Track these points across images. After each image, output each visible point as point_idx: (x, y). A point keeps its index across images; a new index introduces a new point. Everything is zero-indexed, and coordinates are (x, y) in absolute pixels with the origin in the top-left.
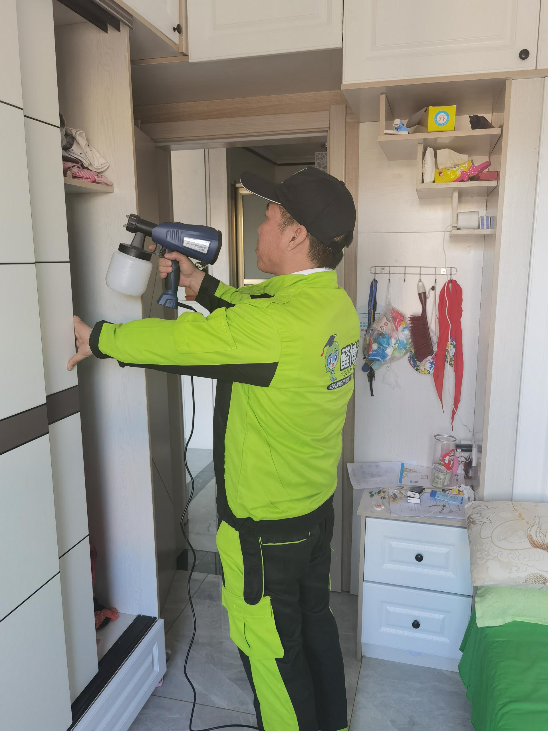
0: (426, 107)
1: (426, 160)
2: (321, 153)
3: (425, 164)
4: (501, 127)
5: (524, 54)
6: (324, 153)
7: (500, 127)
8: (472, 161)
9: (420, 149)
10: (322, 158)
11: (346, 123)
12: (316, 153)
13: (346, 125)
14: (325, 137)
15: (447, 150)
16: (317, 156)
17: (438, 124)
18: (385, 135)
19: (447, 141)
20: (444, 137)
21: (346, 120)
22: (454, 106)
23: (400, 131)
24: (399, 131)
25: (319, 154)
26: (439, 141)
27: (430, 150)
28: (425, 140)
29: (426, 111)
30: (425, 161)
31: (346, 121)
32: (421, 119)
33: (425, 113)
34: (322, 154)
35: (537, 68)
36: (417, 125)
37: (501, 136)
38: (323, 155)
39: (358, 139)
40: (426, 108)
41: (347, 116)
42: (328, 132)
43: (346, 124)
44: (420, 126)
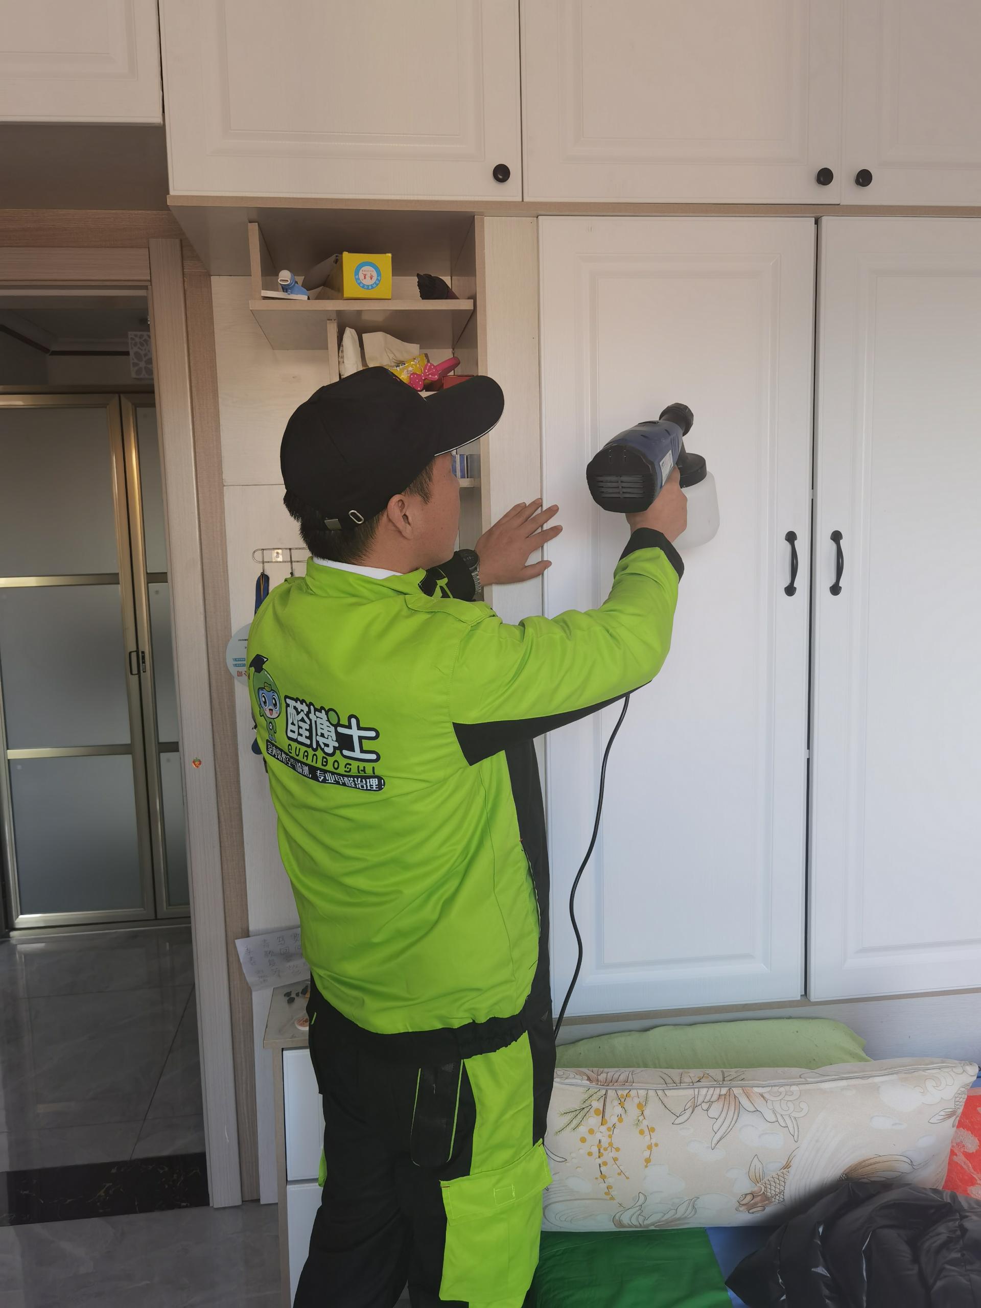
0: (335, 255)
1: (344, 351)
2: (139, 333)
3: (343, 357)
4: (473, 297)
5: (501, 173)
6: (145, 333)
7: (469, 298)
8: (426, 356)
9: (332, 329)
10: (142, 344)
11: (183, 274)
12: (130, 333)
13: (185, 278)
14: (144, 299)
15: (380, 336)
16: (132, 339)
17: (361, 285)
18: (264, 299)
19: (379, 318)
20: (373, 309)
21: (183, 269)
22: (387, 254)
23: (291, 293)
24: (289, 294)
25: (136, 336)
26: (365, 317)
27: (351, 332)
28: (339, 313)
29: (336, 261)
30: (342, 351)
31: (183, 272)
32: (329, 275)
33: (335, 265)
34: (141, 337)
35: (524, 200)
36: (321, 287)
37: (473, 313)
38: (143, 339)
39: (211, 307)
40: (337, 256)
41: (184, 261)
42: (147, 289)
43: (183, 277)
44: (327, 289)
